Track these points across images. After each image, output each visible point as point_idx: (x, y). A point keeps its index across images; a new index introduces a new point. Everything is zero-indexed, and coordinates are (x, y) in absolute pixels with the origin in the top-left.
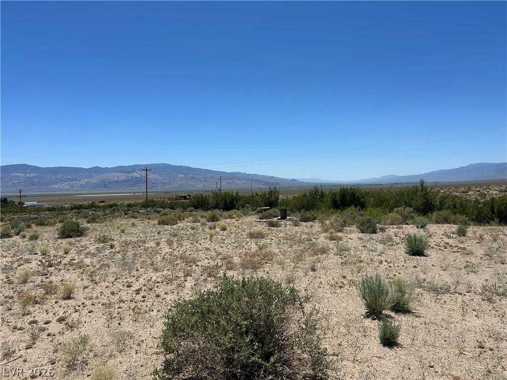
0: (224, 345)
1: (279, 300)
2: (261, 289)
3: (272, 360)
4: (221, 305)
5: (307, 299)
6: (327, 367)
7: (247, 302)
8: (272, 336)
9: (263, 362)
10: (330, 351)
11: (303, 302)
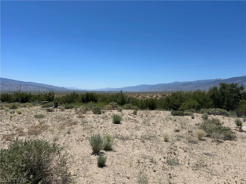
1: (46, 151)
2: (35, 146)
3: (40, 183)
4: (9, 157)
5: (62, 149)
6: (70, 182)
7: (27, 154)
10: (72, 174)
11: (59, 150)
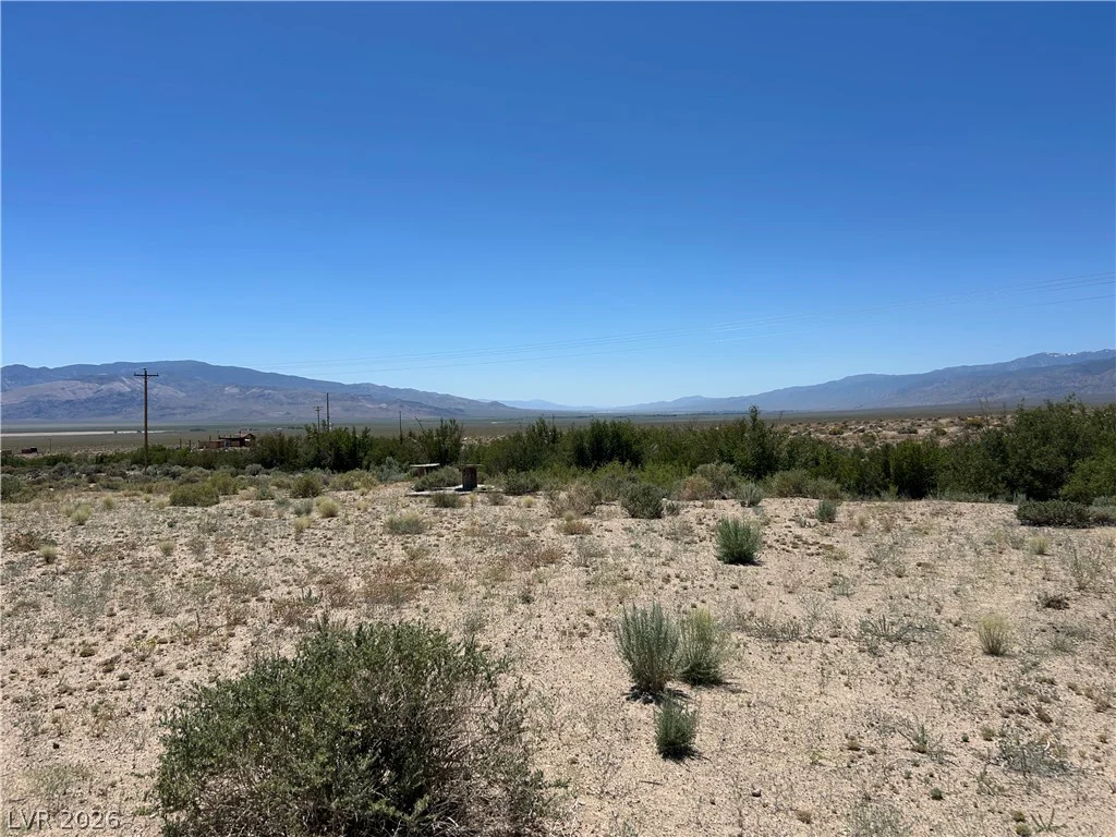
0: (308, 780)
1: (440, 673)
2: (398, 649)
3: (419, 806)
4: (302, 689)
5: (503, 666)
6: (541, 813)
7: (366, 680)
8: (420, 751)
9: (399, 814)
10: (549, 777)
11: (493, 672)
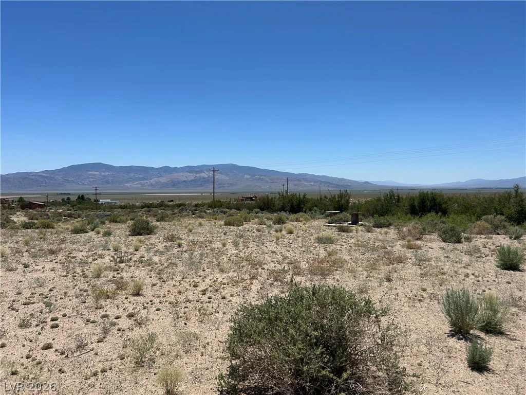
0: (293, 356)
1: (352, 312)
2: (333, 298)
3: (345, 375)
4: (289, 312)
5: (384, 312)
6: (406, 389)
7: (318, 311)
8: (345, 350)
9: (335, 378)
10: (409, 371)
11: (379, 315)
